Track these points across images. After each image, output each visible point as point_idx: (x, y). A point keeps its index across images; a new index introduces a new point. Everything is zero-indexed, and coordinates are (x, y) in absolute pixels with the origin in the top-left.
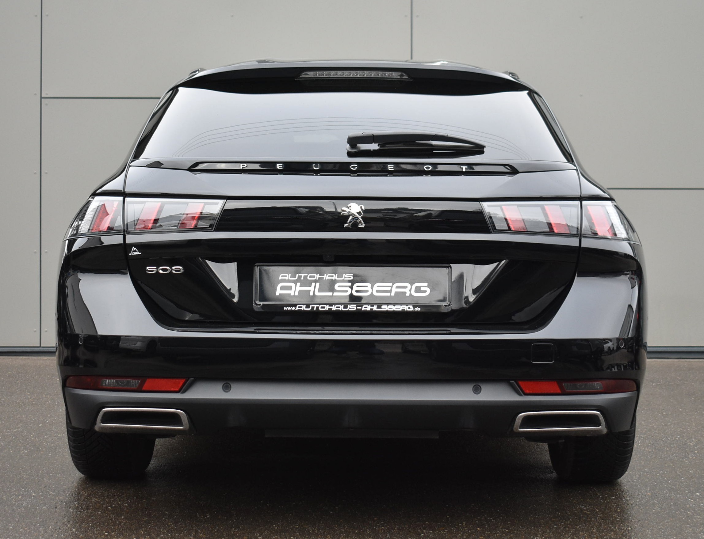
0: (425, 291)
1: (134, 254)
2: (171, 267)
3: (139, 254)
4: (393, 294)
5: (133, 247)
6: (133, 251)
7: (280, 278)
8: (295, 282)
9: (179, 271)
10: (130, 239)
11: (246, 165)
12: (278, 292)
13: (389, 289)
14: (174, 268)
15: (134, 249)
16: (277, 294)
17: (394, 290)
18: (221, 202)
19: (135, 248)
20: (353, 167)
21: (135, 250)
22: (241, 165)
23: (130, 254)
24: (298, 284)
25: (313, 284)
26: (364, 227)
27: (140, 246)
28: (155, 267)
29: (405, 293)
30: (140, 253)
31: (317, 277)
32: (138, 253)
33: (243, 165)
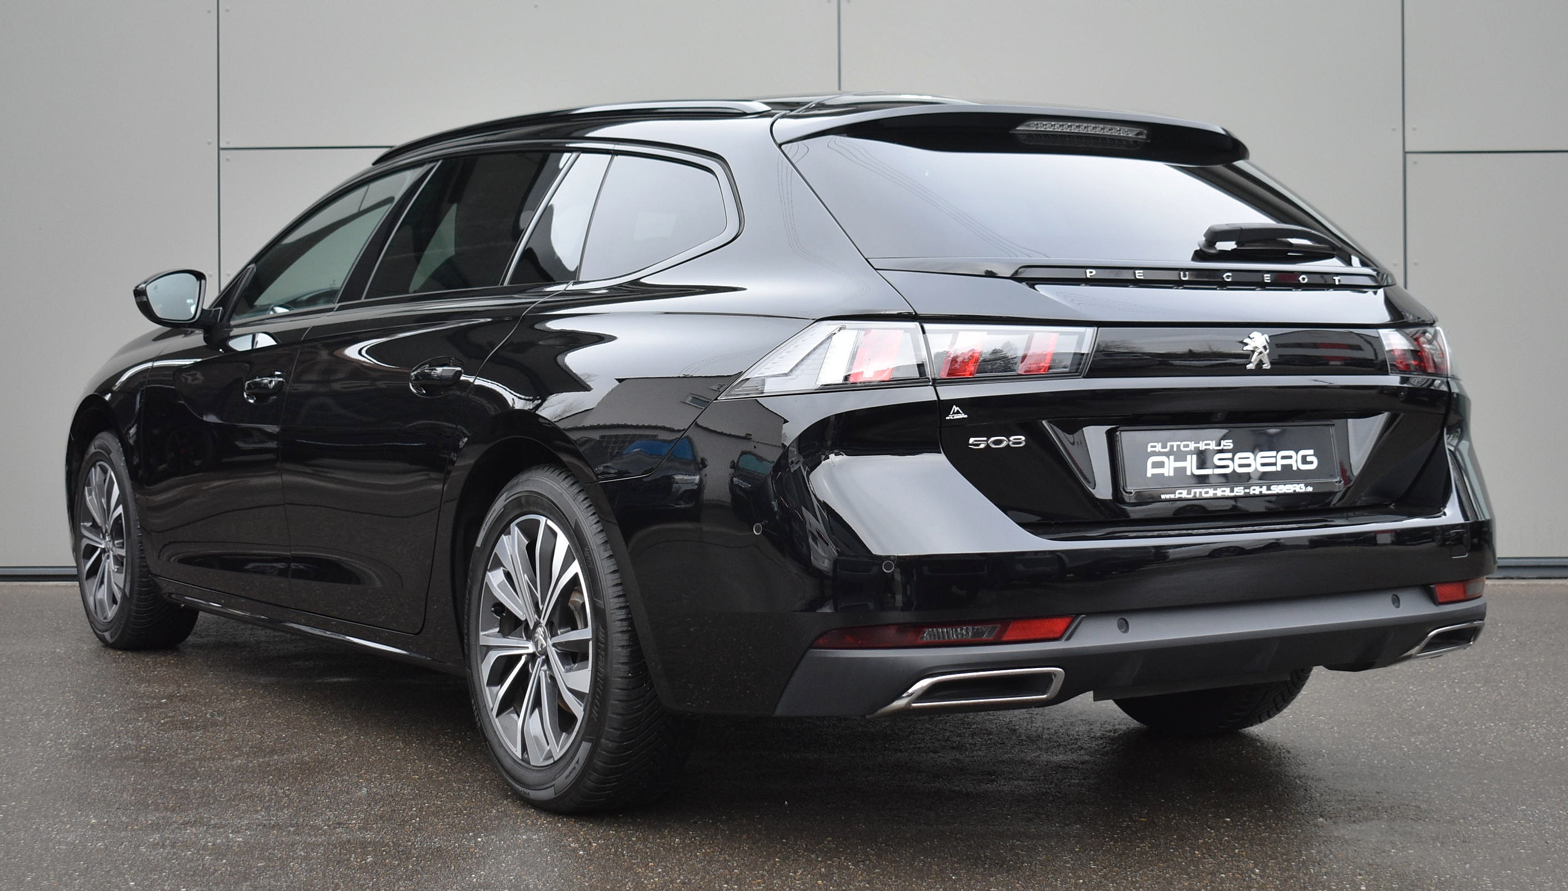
0: (1311, 463)
1: (955, 417)
2: (1008, 438)
3: (963, 418)
4: (1279, 469)
5: (954, 406)
6: (954, 413)
7: (1149, 449)
8: (1167, 455)
9: (1020, 443)
10: (948, 393)
11: (1094, 272)
12: (1150, 472)
13: (1273, 460)
14: (1012, 438)
15: (955, 408)
16: (1149, 475)
17: (1281, 462)
18: (1090, 331)
19: (958, 408)
20: (1228, 277)
21: (958, 411)
22: (1088, 271)
23: (947, 418)
24: (1172, 458)
25: (1189, 457)
26: (1271, 368)
27: (964, 404)
28: (985, 439)
29: (1291, 466)
30: (966, 416)
31: (1192, 446)
32: (962, 416)
33: (1091, 272)
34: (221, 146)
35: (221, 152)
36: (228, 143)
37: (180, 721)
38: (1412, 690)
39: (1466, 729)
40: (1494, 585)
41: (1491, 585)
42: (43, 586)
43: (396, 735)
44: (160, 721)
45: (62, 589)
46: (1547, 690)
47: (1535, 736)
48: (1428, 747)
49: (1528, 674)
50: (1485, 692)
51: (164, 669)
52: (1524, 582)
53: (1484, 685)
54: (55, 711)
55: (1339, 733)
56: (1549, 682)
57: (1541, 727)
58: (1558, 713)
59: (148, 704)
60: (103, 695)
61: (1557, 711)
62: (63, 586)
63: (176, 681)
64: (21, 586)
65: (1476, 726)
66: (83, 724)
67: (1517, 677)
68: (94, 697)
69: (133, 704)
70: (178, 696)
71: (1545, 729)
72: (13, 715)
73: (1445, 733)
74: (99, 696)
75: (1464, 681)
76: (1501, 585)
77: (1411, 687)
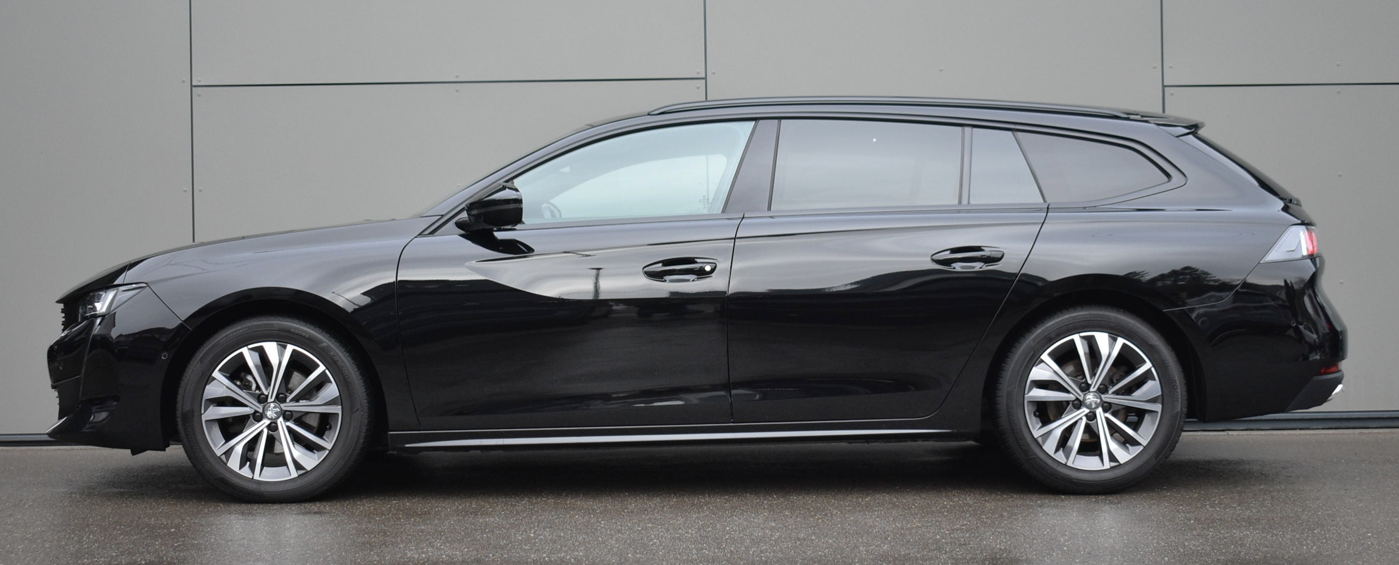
34: (194, 84)
35: (194, 89)
36: (199, 81)
37: (190, 544)
38: (1181, 509)
39: (1228, 536)
40: (1239, 435)
41: (1236, 435)
42: (47, 450)
43: (370, 552)
44: (173, 544)
45: (63, 451)
46: (1289, 508)
47: (1282, 540)
48: (1199, 548)
49: (1272, 497)
50: (1239, 510)
51: (166, 507)
52: (1262, 433)
53: (1239, 506)
54: (85, 539)
55: (1128, 540)
56: (1290, 503)
57: (1287, 534)
58: (1300, 524)
59: (160, 533)
60: (121, 526)
61: (1298, 522)
62: (64, 450)
63: (178, 515)
64: (28, 450)
65: (1235, 534)
66: (111, 548)
67: (1264, 499)
68: (114, 529)
69: (148, 533)
70: (184, 527)
71: (1290, 535)
72: (51, 542)
73: (1211, 539)
74: (118, 527)
75: (1223, 503)
76: (1245, 435)
77: (1181, 508)
